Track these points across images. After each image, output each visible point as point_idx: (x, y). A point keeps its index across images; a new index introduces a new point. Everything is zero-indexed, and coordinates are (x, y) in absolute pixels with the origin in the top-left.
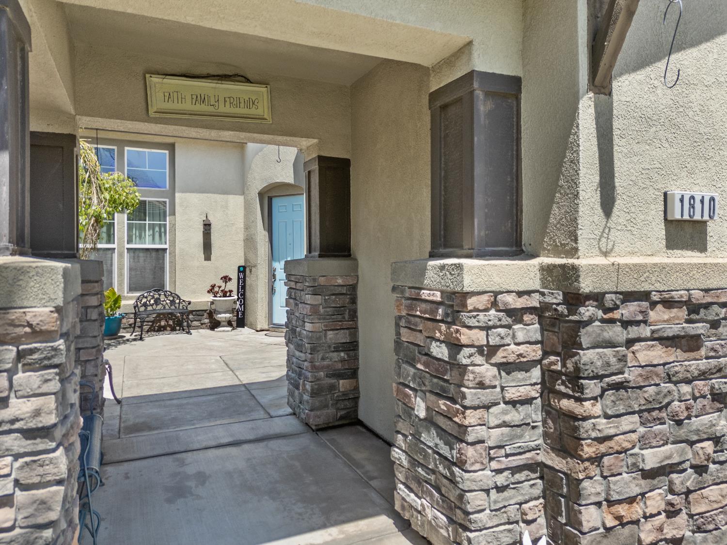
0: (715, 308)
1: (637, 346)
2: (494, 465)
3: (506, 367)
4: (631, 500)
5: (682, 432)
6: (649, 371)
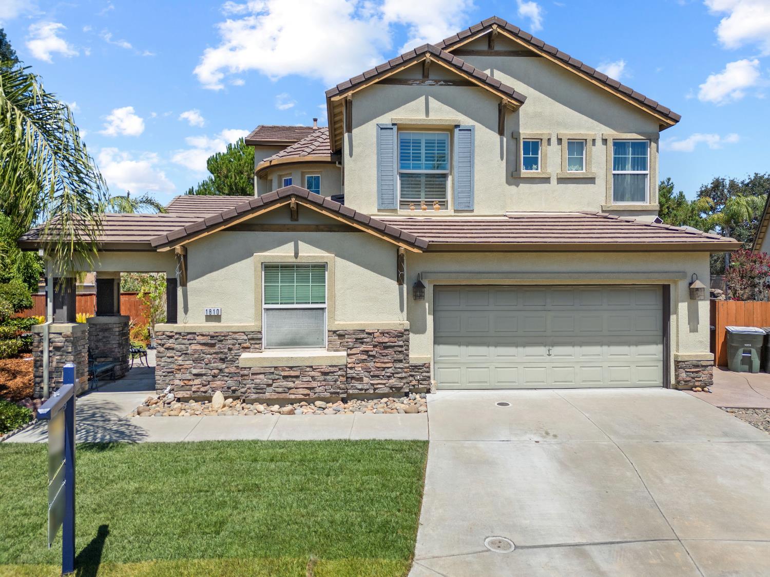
0: (220, 337)
1: (192, 345)
2: (162, 371)
3: (168, 349)
4: (190, 380)
5: (207, 367)
6: (195, 351)
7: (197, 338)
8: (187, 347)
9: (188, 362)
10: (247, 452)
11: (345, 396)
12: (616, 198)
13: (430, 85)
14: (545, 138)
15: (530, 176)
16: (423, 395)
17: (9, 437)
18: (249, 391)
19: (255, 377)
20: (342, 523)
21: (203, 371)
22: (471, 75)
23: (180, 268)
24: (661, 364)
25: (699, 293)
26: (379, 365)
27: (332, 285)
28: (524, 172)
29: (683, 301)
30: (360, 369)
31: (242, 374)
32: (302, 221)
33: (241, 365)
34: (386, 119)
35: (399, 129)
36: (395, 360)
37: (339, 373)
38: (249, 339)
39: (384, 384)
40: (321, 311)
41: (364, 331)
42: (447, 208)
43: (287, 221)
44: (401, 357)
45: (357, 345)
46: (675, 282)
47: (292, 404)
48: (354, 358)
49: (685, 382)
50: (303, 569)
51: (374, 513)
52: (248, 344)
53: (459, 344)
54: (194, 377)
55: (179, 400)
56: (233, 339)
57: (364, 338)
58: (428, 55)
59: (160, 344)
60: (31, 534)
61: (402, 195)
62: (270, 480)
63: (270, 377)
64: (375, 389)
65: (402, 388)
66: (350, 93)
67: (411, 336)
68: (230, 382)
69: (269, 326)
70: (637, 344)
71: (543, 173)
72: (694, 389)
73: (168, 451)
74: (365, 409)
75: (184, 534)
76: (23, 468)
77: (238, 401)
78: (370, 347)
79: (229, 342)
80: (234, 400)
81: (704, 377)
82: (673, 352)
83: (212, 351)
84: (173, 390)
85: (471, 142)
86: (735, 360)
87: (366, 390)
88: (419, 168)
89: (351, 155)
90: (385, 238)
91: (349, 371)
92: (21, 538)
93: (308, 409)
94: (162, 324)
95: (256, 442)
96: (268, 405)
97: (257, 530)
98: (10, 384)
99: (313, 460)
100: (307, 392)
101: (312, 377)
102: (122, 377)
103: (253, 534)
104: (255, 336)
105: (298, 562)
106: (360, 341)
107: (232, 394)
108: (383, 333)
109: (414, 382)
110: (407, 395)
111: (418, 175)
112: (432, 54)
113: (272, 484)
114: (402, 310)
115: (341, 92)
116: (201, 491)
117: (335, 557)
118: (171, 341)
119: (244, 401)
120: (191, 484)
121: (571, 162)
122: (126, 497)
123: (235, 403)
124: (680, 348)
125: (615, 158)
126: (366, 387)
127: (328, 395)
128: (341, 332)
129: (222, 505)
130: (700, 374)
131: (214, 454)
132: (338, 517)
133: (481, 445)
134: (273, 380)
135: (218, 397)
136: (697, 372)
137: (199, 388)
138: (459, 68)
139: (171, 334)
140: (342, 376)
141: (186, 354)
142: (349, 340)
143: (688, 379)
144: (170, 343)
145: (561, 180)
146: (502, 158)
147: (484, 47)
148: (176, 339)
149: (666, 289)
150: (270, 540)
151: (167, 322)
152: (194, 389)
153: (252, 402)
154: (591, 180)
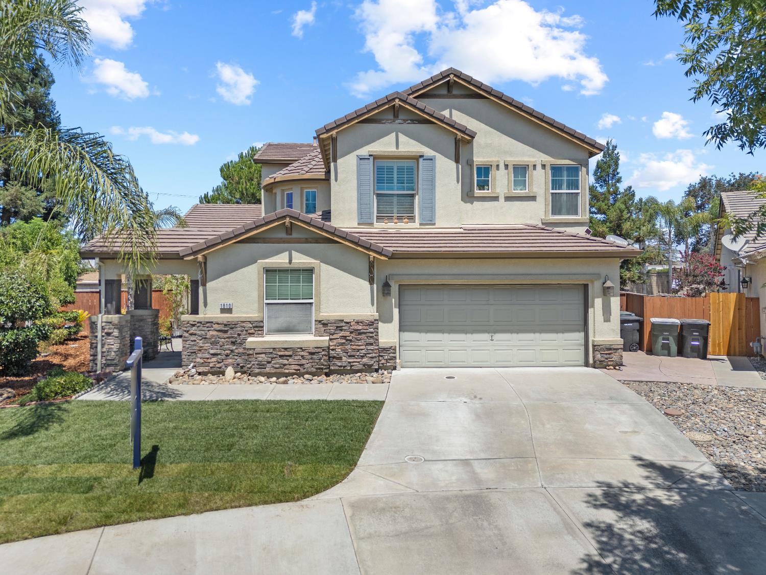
0: (231, 325)
1: (210, 331)
2: (187, 352)
6: (213, 336)
7: (214, 326)
8: (206, 333)
9: (207, 345)
10: (250, 407)
11: (327, 371)
12: (554, 213)
13: (399, 123)
14: (494, 164)
15: (481, 195)
16: (390, 371)
17: (79, 396)
18: (253, 366)
19: (258, 355)
20: (312, 446)
21: (219, 352)
22: (431, 116)
23: (202, 272)
24: (583, 348)
25: (611, 291)
26: (354, 347)
27: (319, 284)
28: (478, 192)
29: (598, 297)
30: (340, 350)
31: (248, 354)
32: (295, 235)
33: (247, 347)
34: (364, 151)
35: (374, 159)
36: (367, 344)
37: (323, 353)
38: (254, 327)
39: (359, 362)
40: (309, 306)
41: (343, 320)
42: (414, 222)
43: (283, 235)
44: (372, 341)
45: (338, 332)
46: (592, 282)
47: (286, 377)
48: (335, 342)
49: (600, 361)
50: (283, 468)
51: (335, 442)
52: (252, 331)
53: (420, 331)
54: (211, 356)
55: (200, 374)
56: (242, 327)
57: (342, 327)
58: (397, 100)
59: (185, 331)
60: (110, 449)
61: (378, 212)
62: (265, 423)
63: (270, 356)
64: (351, 366)
65: (372, 365)
66: (334, 132)
67: (380, 325)
68: (239, 360)
69: (269, 317)
70: (563, 331)
71: (493, 193)
72: (607, 367)
73: (194, 406)
74: (342, 381)
75: (207, 450)
76: (94, 414)
77: (245, 375)
78: (348, 334)
79: (239, 329)
80: (242, 374)
81: (615, 357)
82: (591, 338)
83: (226, 336)
84: (195, 366)
85: (432, 170)
86: (656, 346)
87: (344, 367)
88: (392, 189)
89: (336, 180)
90: (359, 248)
91: (331, 352)
92: (104, 451)
93: (299, 381)
94: (187, 315)
95: (257, 401)
96: (268, 378)
97: (255, 449)
98: (65, 363)
99: (298, 412)
100: (298, 367)
101: (302, 356)
102: (153, 358)
103: (252, 451)
104: (258, 324)
105: (280, 465)
106: (339, 328)
107: (241, 369)
108: (358, 323)
109: (383, 361)
110: (377, 371)
111: (392, 195)
112: (401, 100)
113: (267, 425)
114: (373, 304)
115: (328, 131)
116: (218, 428)
117: (305, 464)
118: (194, 328)
119: (250, 375)
120: (211, 425)
121: (516, 183)
122: (168, 431)
123: (243, 376)
124: (596, 336)
125: (553, 180)
126: (344, 364)
127: (314, 370)
128: (325, 322)
129: (233, 436)
130: (612, 355)
131: (227, 407)
132: (309, 443)
133: (423, 404)
134: (272, 358)
135: (230, 371)
136: (609, 354)
137: (215, 365)
138: (422, 111)
139: (194, 323)
140: (325, 355)
141: (205, 338)
142: (331, 328)
143: (603, 359)
144: (193, 330)
145: (508, 199)
146: (458, 182)
147: (444, 92)
148: (198, 327)
149: (586, 287)
150: (263, 454)
151: (191, 314)
152: (211, 365)
153: (256, 375)
154: (533, 198)
